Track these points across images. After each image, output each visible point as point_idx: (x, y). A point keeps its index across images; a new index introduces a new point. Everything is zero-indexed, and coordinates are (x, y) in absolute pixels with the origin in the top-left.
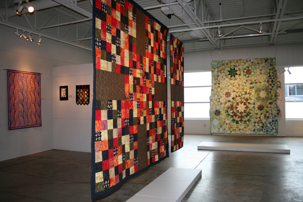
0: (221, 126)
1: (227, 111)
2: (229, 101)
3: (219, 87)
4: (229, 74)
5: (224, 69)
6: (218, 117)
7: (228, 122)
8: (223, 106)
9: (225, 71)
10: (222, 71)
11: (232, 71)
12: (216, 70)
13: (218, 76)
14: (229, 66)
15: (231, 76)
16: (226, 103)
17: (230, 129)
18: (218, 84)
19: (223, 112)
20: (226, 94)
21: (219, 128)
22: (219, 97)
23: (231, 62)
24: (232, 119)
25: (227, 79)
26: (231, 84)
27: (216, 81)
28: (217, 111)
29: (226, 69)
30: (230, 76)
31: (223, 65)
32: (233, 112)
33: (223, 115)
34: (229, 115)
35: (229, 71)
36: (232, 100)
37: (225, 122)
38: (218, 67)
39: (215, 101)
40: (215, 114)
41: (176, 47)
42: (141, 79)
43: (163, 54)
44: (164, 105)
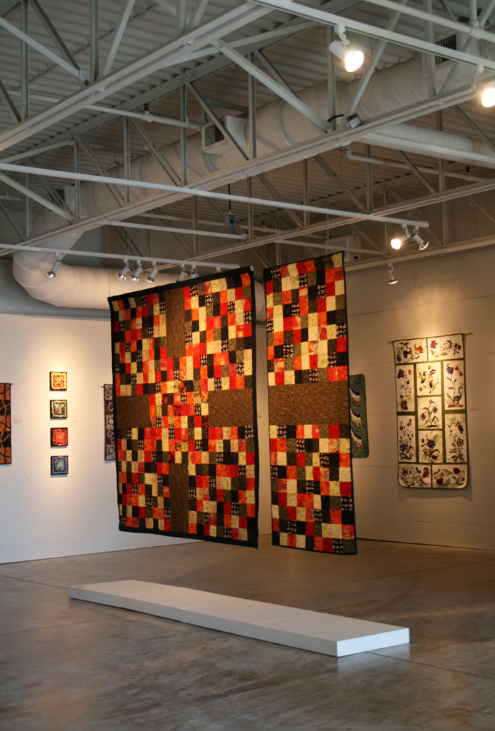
41: (296, 286)
42: (176, 395)
43: (238, 329)
44: (241, 434)
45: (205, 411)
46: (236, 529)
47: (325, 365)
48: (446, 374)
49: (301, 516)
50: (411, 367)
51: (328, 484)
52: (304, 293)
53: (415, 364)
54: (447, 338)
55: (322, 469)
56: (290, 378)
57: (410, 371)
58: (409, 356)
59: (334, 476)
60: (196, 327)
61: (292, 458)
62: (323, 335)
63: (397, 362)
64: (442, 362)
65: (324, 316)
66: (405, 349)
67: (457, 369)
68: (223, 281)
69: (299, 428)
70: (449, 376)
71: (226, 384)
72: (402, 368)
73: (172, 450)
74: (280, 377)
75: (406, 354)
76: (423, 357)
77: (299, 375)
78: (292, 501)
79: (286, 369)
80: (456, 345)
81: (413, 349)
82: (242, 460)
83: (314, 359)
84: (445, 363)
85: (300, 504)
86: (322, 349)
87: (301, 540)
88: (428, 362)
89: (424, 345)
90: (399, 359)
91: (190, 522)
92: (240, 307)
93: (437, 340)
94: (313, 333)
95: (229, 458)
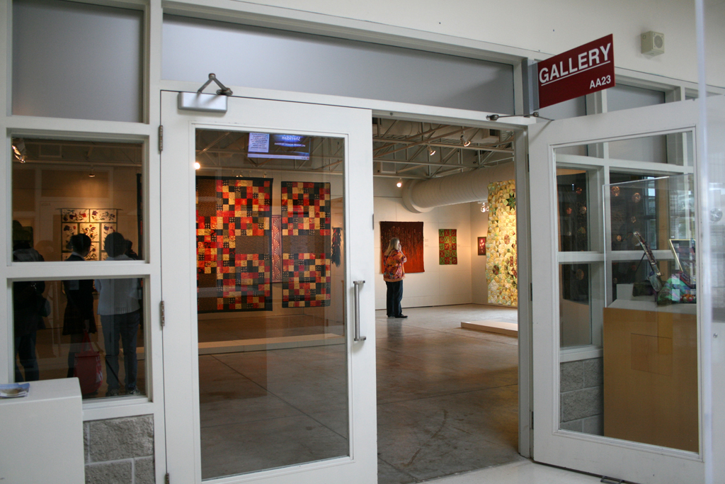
0: (500, 293)
1: (507, 268)
2: (509, 251)
3: (497, 226)
4: (508, 205)
5: (502, 197)
6: (496, 277)
7: (508, 285)
8: (501, 258)
9: (503, 200)
10: (500, 201)
11: (511, 199)
12: (494, 199)
13: (496, 208)
14: (508, 190)
15: (511, 209)
16: (505, 254)
17: (510, 298)
18: (496, 222)
19: (502, 270)
20: (505, 238)
21: (498, 296)
22: (498, 244)
23: (509, 184)
24: (512, 281)
25: (505, 213)
26: (510, 222)
27: (494, 217)
28: (495, 267)
29: (505, 196)
30: (509, 207)
31: (501, 189)
32: (513, 270)
33: (502, 275)
34: (508, 273)
35: (508, 200)
36: (511, 249)
37: (504, 286)
38: (495, 194)
39: (493, 251)
40: (494, 271)
41: (302, 192)
42: (207, 236)
43: (260, 207)
44: (261, 257)
45: (232, 245)
46: (256, 304)
47: (319, 228)
48: (103, 230)
49: (302, 293)
50: (76, 225)
51: (320, 278)
52: (306, 196)
53: (79, 224)
54: (106, 211)
55: (317, 272)
56: (296, 232)
57: (75, 228)
58: (74, 218)
59: (323, 274)
60: (226, 201)
61: (296, 268)
62: (317, 215)
63: (63, 221)
64: (101, 223)
65: (318, 208)
66: (71, 213)
67: (111, 228)
68: (251, 182)
69: (300, 255)
70: (106, 231)
71: (250, 233)
72: (69, 225)
73: (202, 266)
74: (290, 232)
75: (71, 217)
76: (86, 219)
77: (301, 232)
78: (297, 287)
79: (294, 228)
80: (111, 215)
81: (78, 214)
82: (261, 269)
83: (312, 226)
84: (103, 225)
85: (301, 288)
86: (317, 221)
87: (302, 303)
88: (90, 222)
89: (87, 212)
90: (65, 219)
91: (218, 304)
92: (261, 197)
93: (97, 211)
94: (312, 214)
95: (251, 269)
